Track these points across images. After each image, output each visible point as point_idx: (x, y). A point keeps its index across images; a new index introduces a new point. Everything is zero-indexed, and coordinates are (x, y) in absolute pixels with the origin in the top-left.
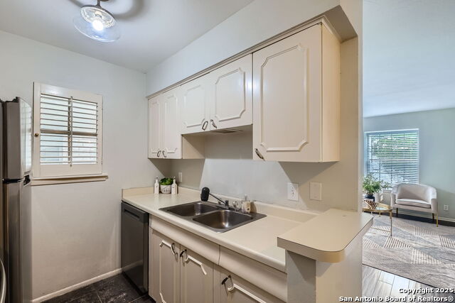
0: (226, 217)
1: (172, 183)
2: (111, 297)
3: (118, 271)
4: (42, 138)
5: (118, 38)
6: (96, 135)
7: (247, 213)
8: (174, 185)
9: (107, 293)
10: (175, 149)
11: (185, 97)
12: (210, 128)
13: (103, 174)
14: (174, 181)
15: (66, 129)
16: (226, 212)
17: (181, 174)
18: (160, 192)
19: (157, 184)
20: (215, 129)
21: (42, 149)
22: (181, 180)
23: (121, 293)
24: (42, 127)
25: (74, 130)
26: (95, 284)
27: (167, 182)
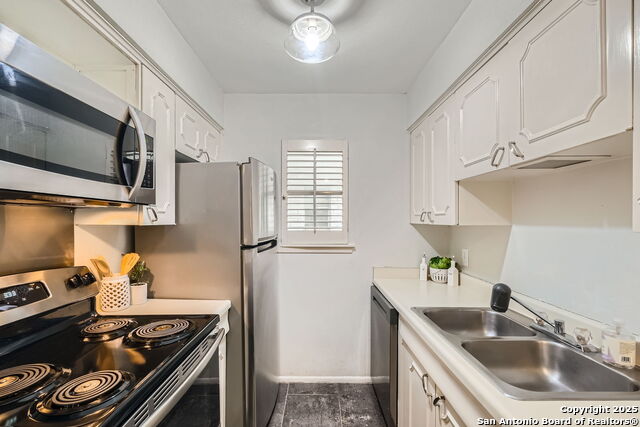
0: (552, 358)
1: (448, 266)
2: (353, 412)
3: (367, 379)
4: (289, 201)
5: (337, 50)
6: (341, 193)
7: (623, 369)
8: (453, 268)
9: (349, 404)
10: (445, 209)
11: (461, 111)
12: (509, 160)
13: (350, 245)
14: (453, 263)
15: (312, 188)
16: (552, 348)
17: (465, 253)
18: (429, 278)
19: (424, 265)
20: (520, 160)
21: (289, 212)
22: (465, 263)
23: (364, 413)
24: (289, 188)
25: (318, 189)
26: (341, 386)
27: (441, 264)
